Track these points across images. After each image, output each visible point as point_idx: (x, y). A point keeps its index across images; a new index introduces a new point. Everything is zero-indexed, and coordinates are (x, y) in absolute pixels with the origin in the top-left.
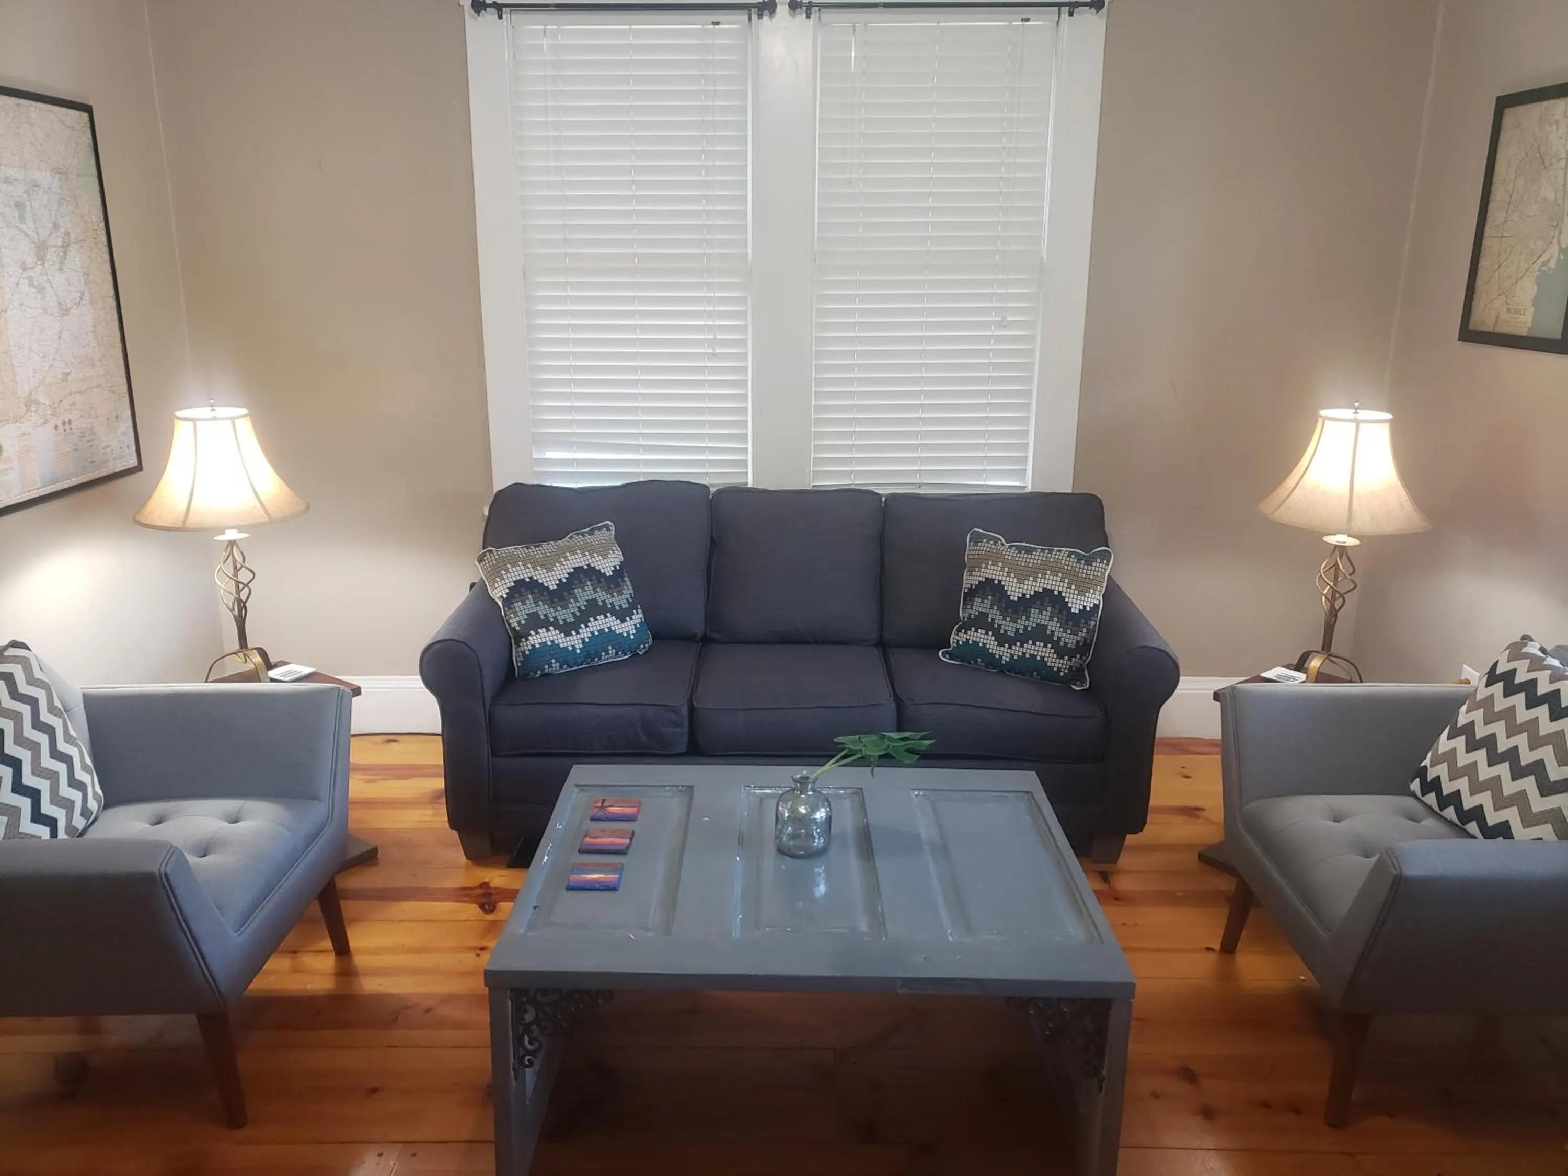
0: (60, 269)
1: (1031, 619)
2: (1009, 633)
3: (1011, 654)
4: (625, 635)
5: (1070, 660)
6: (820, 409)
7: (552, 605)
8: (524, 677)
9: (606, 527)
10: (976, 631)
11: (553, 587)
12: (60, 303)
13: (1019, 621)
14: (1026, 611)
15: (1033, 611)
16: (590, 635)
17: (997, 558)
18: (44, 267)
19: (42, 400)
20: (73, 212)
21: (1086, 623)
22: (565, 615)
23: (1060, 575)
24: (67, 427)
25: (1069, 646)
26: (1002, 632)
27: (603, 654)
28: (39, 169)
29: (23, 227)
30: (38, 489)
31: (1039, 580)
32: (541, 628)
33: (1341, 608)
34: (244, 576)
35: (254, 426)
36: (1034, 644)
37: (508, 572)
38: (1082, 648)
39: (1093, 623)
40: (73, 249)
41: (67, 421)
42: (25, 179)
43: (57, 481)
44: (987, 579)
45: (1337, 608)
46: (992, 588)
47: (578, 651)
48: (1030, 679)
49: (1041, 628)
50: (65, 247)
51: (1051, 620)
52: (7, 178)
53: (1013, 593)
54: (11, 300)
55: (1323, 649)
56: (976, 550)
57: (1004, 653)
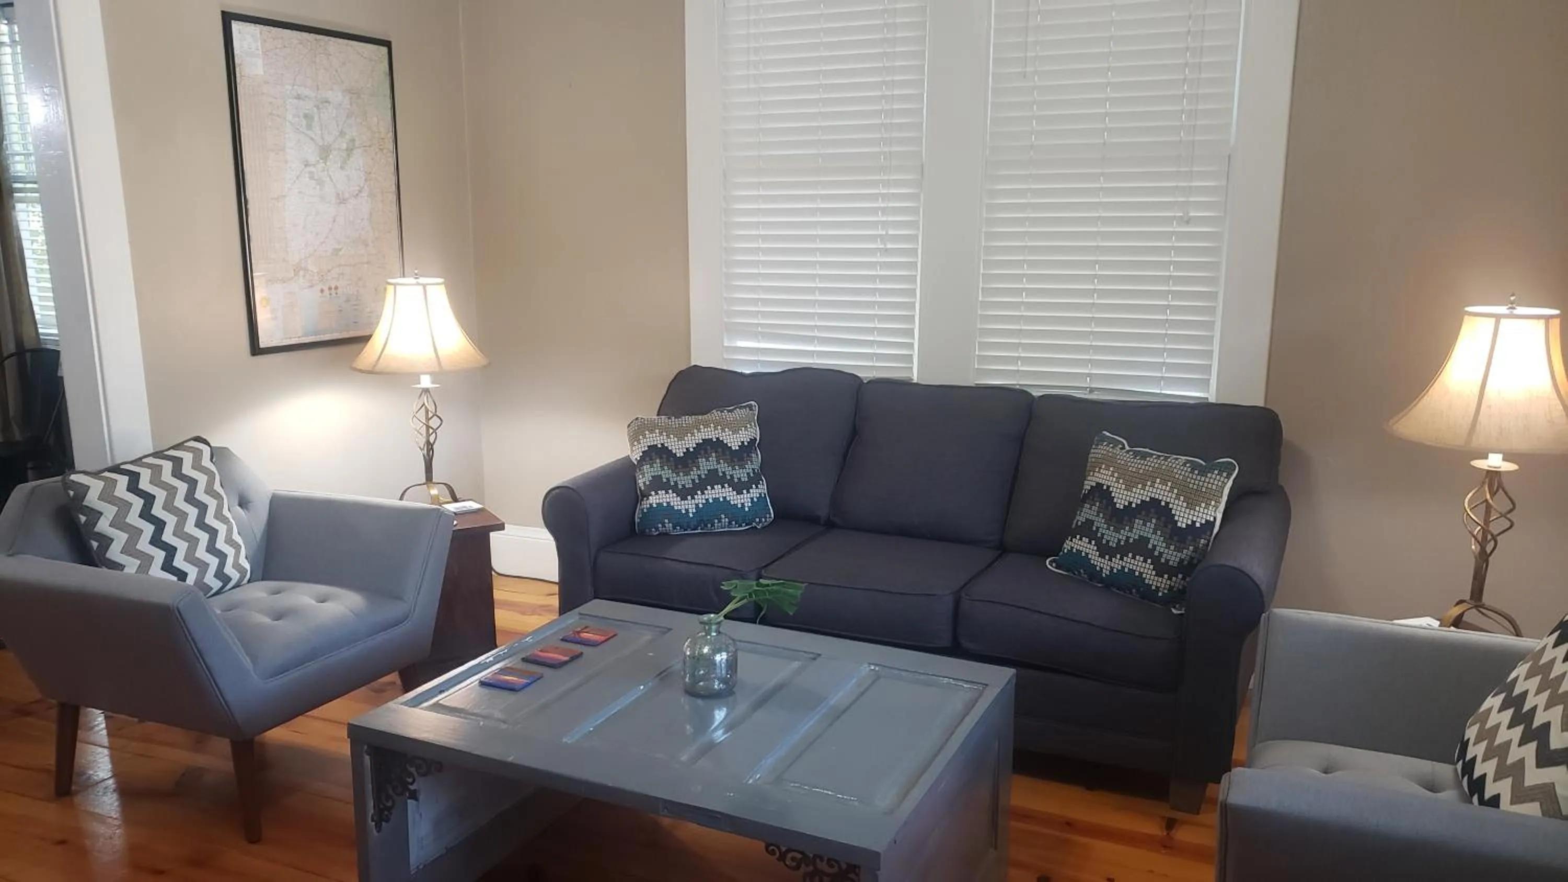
0: (342, 168)
1: (1134, 531)
2: (1111, 544)
3: (1111, 567)
4: (739, 506)
5: (1170, 579)
6: (986, 305)
7: (676, 470)
8: (643, 533)
9: (750, 408)
10: (1081, 539)
11: (680, 454)
12: (338, 194)
13: (1122, 531)
14: (1131, 522)
15: (1137, 521)
16: (704, 501)
17: (1110, 461)
18: (326, 164)
19: (311, 267)
20: (361, 123)
21: (1194, 540)
22: (685, 481)
23: (1169, 484)
24: (333, 291)
25: (1171, 563)
26: (1104, 542)
27: (716, 521)
28: (332, 89)
29: (309, 132)
30: (299, 337)
31: (1147, 488)
32: (662, 490)
33: (1492, 552)
34: (434, 423)
35: (449, 293)
36: (1134, 558)
37: (645, 437)
38: (1187, 568)
39: (1202, 541)
40: (357, 153)
41: (333, 287)
42: (316, 97)
43: (316, 333)
44: (1098, 484)
45: (1489, 551)
46: (1102, 494)
47: (691, 515)
48: (1130, 596)
49: (1144, 540)
50: (350, 151)
51: (1155, 533)
52: (298, 95)
53: (1119, 501)
54: (290, 189)
55: (1471, 598)
56: (1099, 454)
57: (1104, 565)
